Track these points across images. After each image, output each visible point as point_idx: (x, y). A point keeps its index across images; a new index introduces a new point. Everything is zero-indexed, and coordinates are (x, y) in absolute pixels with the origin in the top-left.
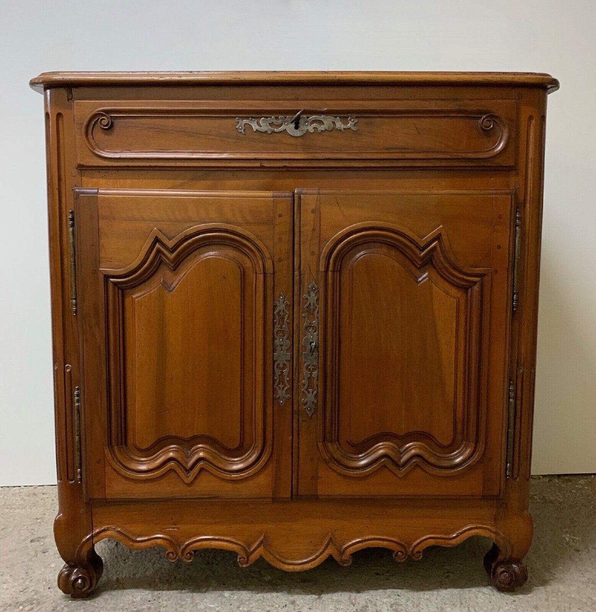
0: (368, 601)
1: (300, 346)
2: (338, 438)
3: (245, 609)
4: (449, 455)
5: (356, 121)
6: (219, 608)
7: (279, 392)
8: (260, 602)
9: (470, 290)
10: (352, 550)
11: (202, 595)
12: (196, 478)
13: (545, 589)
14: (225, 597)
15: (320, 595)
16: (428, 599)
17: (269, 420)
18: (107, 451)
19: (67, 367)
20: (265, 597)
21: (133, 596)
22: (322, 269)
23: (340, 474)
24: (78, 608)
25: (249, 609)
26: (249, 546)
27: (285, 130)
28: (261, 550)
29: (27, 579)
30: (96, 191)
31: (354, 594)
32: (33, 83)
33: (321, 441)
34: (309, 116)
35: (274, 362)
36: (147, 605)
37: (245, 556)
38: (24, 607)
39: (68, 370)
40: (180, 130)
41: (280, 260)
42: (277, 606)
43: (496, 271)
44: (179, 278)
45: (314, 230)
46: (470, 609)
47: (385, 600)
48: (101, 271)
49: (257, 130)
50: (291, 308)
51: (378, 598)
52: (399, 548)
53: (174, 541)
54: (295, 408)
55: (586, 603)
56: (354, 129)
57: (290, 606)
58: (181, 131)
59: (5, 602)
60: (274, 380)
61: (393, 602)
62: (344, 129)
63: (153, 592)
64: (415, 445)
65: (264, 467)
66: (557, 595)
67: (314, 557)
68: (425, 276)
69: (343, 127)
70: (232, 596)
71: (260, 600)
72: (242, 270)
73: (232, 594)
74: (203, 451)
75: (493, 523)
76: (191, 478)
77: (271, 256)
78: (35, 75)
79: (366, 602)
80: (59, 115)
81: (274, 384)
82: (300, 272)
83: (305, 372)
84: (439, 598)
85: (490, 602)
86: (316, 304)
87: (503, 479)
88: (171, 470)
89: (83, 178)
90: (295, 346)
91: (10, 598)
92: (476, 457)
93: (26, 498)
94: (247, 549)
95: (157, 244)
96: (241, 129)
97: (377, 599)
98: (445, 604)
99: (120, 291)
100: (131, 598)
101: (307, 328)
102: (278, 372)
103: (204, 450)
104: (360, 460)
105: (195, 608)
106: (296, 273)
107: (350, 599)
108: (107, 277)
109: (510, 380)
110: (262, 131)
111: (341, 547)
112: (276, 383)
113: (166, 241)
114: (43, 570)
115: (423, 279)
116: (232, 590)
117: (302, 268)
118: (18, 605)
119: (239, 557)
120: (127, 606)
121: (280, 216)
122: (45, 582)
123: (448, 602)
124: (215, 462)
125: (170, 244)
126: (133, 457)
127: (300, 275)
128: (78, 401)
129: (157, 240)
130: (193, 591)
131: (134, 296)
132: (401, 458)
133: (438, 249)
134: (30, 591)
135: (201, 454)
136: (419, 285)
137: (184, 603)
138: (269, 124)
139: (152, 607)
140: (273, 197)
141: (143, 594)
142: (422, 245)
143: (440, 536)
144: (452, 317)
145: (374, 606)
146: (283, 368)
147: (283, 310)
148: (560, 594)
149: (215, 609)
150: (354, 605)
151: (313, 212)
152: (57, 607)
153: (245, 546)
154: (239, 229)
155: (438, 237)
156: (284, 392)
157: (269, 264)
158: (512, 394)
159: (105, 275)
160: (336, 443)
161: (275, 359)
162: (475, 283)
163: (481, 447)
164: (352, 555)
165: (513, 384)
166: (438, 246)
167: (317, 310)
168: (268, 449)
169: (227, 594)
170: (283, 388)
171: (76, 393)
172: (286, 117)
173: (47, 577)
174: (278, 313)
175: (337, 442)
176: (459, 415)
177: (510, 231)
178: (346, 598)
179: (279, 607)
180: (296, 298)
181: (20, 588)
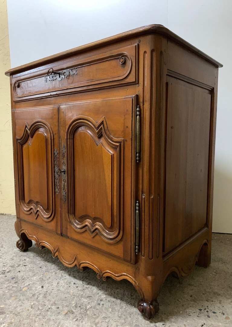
5: (76, 70)
7: (57, 189)
9: (117, 150)
10: (82, 265)
12: (37, 217)
17: (54, 200)
22: (66, 138)
27: (57, 78)
28: (57, 253)
30: (15, 110)
32: (6, 73)
33: (67, 212)
37: (53, 254)
41: (55, 134)
43: (126, 140)
45: (64, 121)
49: (49, 80)
52: (98, 273)
53: (37, 240)
54: (61, 197)
56: (76, 74)
62: (73, 74)
67: (71, 263)
75: (134, 276)
77: (52, 132)
78: (7, 70)
83: (63, 182)
86: (65, 153)
87: (133, 254)
88: (32, 213)
92: (119, 237)
94: (54, 251)
95: (26, 128)
96: (46, 81)
99: (21, 145)
101: (63, 163)
102: (56, 181)
108: (17, 140)
109: (137, 199)
111: (79, 263)
112: (56, 186)
115: (100, 144)
121: (55, 115)
125: (29, 128)
132: (93, 228)
133: (103, 128)
135: (38, 209)
136: (98, 146)
142: (97, 127)
143: (112, 273)
151: (63, 113)
155: (102, 123)
157: (52, 135)
158: (137, 208)
162: (117, 146)
163: (121, 232)
167: (65, 156)
174: (55, 156)
175: (73, 215)
177: (132, 118)
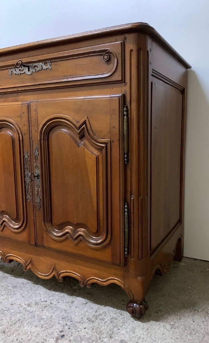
2: (51, 221)
5: (50, 64)
9: (102, 151)
10: (62, 275)
12: (3, 229)
22: (39, 139)
27: (25, 72)
33: (43, 221)
34: (33, 64)
37: (25, 267)
41: (25, 134)
42: (65, 301)
43: (113, 141)
45: (35, 119)
46: (149, 334)
49: (15, 74)
50: (30, 157)
52: (81, 280)
53: (3, 254)
54: (34, 204)
56: (50, 68)
61: (114, 317)
62: (46, 68)
64: (81, 230)
65: (24, 229)
67: (48, 274)
68: (82, 143)
72: (13, 139)
75: (122, 279)
76: (1, 229)
77: (21, 133)
81: (25, 192)
82: (32, 140)
83: (36, 188)
86: (38, 156)
92: (107, 241)
94: (25, 264)
96: (10, 74)
97: (109, 313)
101: (36, 167)
102: (27, 187)
112: (27, 192)
115: (81, 145)
119: (23, 266)
121: (23, 113)
124: (9, 223)
127: (32, 142)
132: (75, 235)
135: (4, 219)
138: (19, 70)
142: (78, 127)
143: (98, 279)
144: (94, 165)
145: (104, 316)
147: (27, 158)
150: (96, 312)
151: (35, 111)
155: (85, 123)
157: (21, 136)
158: (126, 210)
161: (25, 181)
162: (103, 147)
163: (109, 236)
166: (85, 127)
167: (38, 158)
170: (29, 195)
174: (25, 160)
175: (50, 223)
177: (120, 118)
180: (31, 152)
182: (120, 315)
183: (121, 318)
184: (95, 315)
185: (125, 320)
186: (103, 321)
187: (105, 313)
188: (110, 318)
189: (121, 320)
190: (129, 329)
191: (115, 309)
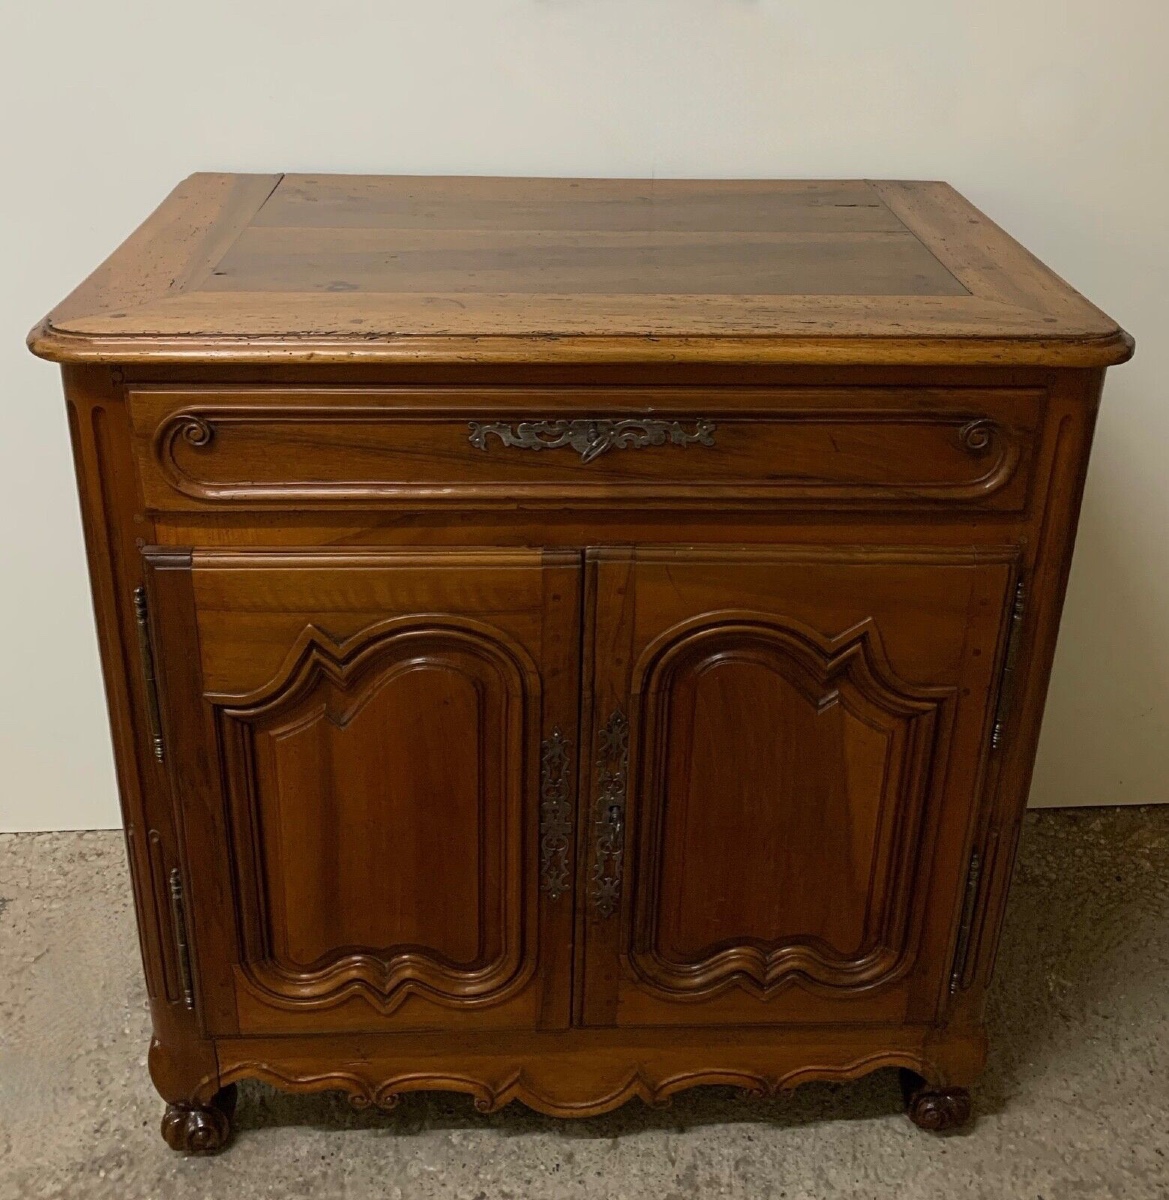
0: (698, 1154)
1: (591, 811)
2: (656, 945)
3: (489, 1177)
4: (851, 964)
5: (712, 428)
6: (445, 1174)
7: (551, 882)
8: (513, 1158)
9: (914, 721)
10: (672, 1088)
11: (414, 1141)
12: (401, 1006)
13: (999, 1120)
14: (453, 1146)
15: (616, 1137)
16: (798, 1148)
17: (532, 924)
18: (237, 970)
19: (153, 833)
20: (522, 1144)
21: (293, 1144)
22: (636, 690)
23: (656, 997)
24: (202, 1174)
25: (495, 1176)
26: (495, 1085)
27: (569, 443)
28: (515, 1091)
29: (102, 1097)
30: (187, 558)
31: (675, 1136)
33: (625, 951)
34: (616, 420)
35: (541, 836)
36: (319, 1168)
37: (487, 1099)
38: (108, 1172)
39: (155, 840)
40: (354, 444)
41: (555, 672)
42: (542, 1167)
43: (967, 692)
44: (358, 702)
46: (869, 1171)
47: (725, 1151)
48: (206, 698)
49: (511, 445)
50: (574, 750)
51: (715, 1147)
53: (363, 1081)
54: (579, 904)
55: (1063, 1157)
56: (709, 442)
57: (566, 1167)
58: (356, 447)
59: (73, 1158)
60: (540, 865)
61: (739, 1156)
62: (688, 442)
63: (328, 1133)
64: (793, 953)
65: (523, 990)
66: (1017, 1136)
67: (606, 1098)
68: (832, 696)
69: (684, 439)
70: (465, 1143)
71: (514, 1152)
72: (480, 688)
73: (465, 1138)
74: (414, 968)
75: (920, 1047)
76: (391, 1007)
77: (537, 668)
79: (694, 1156)
80: (97, 412)
81: (540, 869)
82: (593, 691)
83: (600, 852)
84: (819, 1145)
85: (903, 1156)
86: (622, 746)
87: (943, 998)
88: (354, 996)
89: (157, 525)
90: (581, 811)
91: (79, 1147)
92: (900, 971)
93: (67, 867)
94: (491, 1089)
95: (314, 651)
96: (478, 442)
97: (712, 1149)
98: (828, 1159)
99: (246, 728)
100: (291, 1150)
101: (602, 783)
102: (548, 853)
103: (414, 964)
104: (691, 975)
105: (402, 1175)
106: (586, 694)
107: (666, 1147)
108: (218, 708)
109: (974, 850)
110: (522, 446)
111: (654, 1085)
112: (545, 868)
113: (331, 648)
114: (128, 1075)
115: (828, 702)
116: (464, 1126)
117: (597, 684)
118: (96, 1166)
119: (476, 1099)
120: (285, 1172)
121: (556, 597)
122: (135, 1108)
123: (832, 1154)
124: (435, 984)
125: (341, 650)
126: (285, 974)
127: (593, 696)
128: (178, 892)
129: (313, 645)
130: (397, 1133)
131: (273, 733)
132: (767, 973)
133: (861, 655)
134: (112, 1129)
135: (408, 973)
136: (820, 712)
137: (383, 1162)
138: (537, 434)
139: (330, 1172)
140: (542, 565)
141: (310, 1139)
142: (830, 650)
143: (826, 1067)
145: (707, 1166)
146: (557, 847)
147: (560, 755)
148: (1022, 1134)
149: (436, 1176)
150: (673, 1163)
151: (620, 592)
152: (164, 1173)
153: (488, 1086)
154: (474, 623)
155: (863, 638)
156: (559, 881)
157: (533, 680)
158: (975, 875)
159: (215, 706)
160: (651, 953)
161: (543, 831)
163: (911, 956)
164: (673, 1095)
165: (978, 859)
166: (862, 653)
167: (624, 755)
168: (530, 965)
169: (455, 1136)
170: (558, 877)
171: (174, 888)
172: (570, 423)
173: (137, 1093)
174: (550, 761)
175: (654, 952)
176: (876, 908)
177: (1001, 625)
178: (660, 1147)
179: (547, 1170)
180: (584, 736)
181: (93, 1122)
182: (749, 1143)
183: (757, 1151)
184: (681, 1177)
185: (774, 1154)
186: (720, 1185)
187: (702, 1154)
188: (729, 1166)
189: (765, 1158)
190: (809, 1179)
191: (720, 1127)
